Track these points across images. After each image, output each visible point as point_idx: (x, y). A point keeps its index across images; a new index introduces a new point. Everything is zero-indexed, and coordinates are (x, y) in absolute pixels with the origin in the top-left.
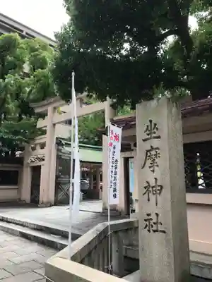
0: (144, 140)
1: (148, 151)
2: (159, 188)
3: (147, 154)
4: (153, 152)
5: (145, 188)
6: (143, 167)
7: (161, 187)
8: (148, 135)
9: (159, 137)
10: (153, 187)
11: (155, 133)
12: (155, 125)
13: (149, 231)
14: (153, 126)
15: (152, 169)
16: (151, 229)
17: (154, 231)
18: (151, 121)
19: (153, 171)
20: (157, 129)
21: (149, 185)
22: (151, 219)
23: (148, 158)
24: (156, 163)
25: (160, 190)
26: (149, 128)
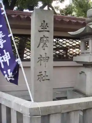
0: (39, 31)
3: (41, 39)
5: (39, 58)
7: (48, 57)
8: (42, 28)
9: (48, 31)
10: (43, 58)
11: (46, 28)
12: (47, 24)
13: (40, 81)
14: (45, 24)
15: (43, 48)
16: (41, 79)
17: (43, 80)
18: (44, 21)
19: (44, 49)
20: (48, 26)
22: (42, 75)
23: (41, 42)
24: (46, 45)
25: (48, 59)
26: (43, 25)
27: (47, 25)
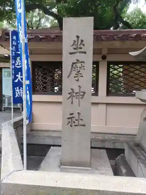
0: (71, 54)
1: (74, 63)
2: (82, 94)
3: (72, 66)
4: (79, 65)
5: (69, 94)
6: (68, 77)
7: (84, 93)
8: (75, 49)
9: (85, 53)
10: (76, 93)
11: (81, 48)
12: (82, 41)
13: (71, 126)
14: (80, 42)
15: (77, 79)
16: (73, 124)
17: (75, 126)
18: (78, 37)
20: (84, 45)
21: (73, 92)
22: (74, 117)
23: (73, 69)
24: (81, 74)
25: (83, 95)
26: (76, 43)
27: (83, 43)
